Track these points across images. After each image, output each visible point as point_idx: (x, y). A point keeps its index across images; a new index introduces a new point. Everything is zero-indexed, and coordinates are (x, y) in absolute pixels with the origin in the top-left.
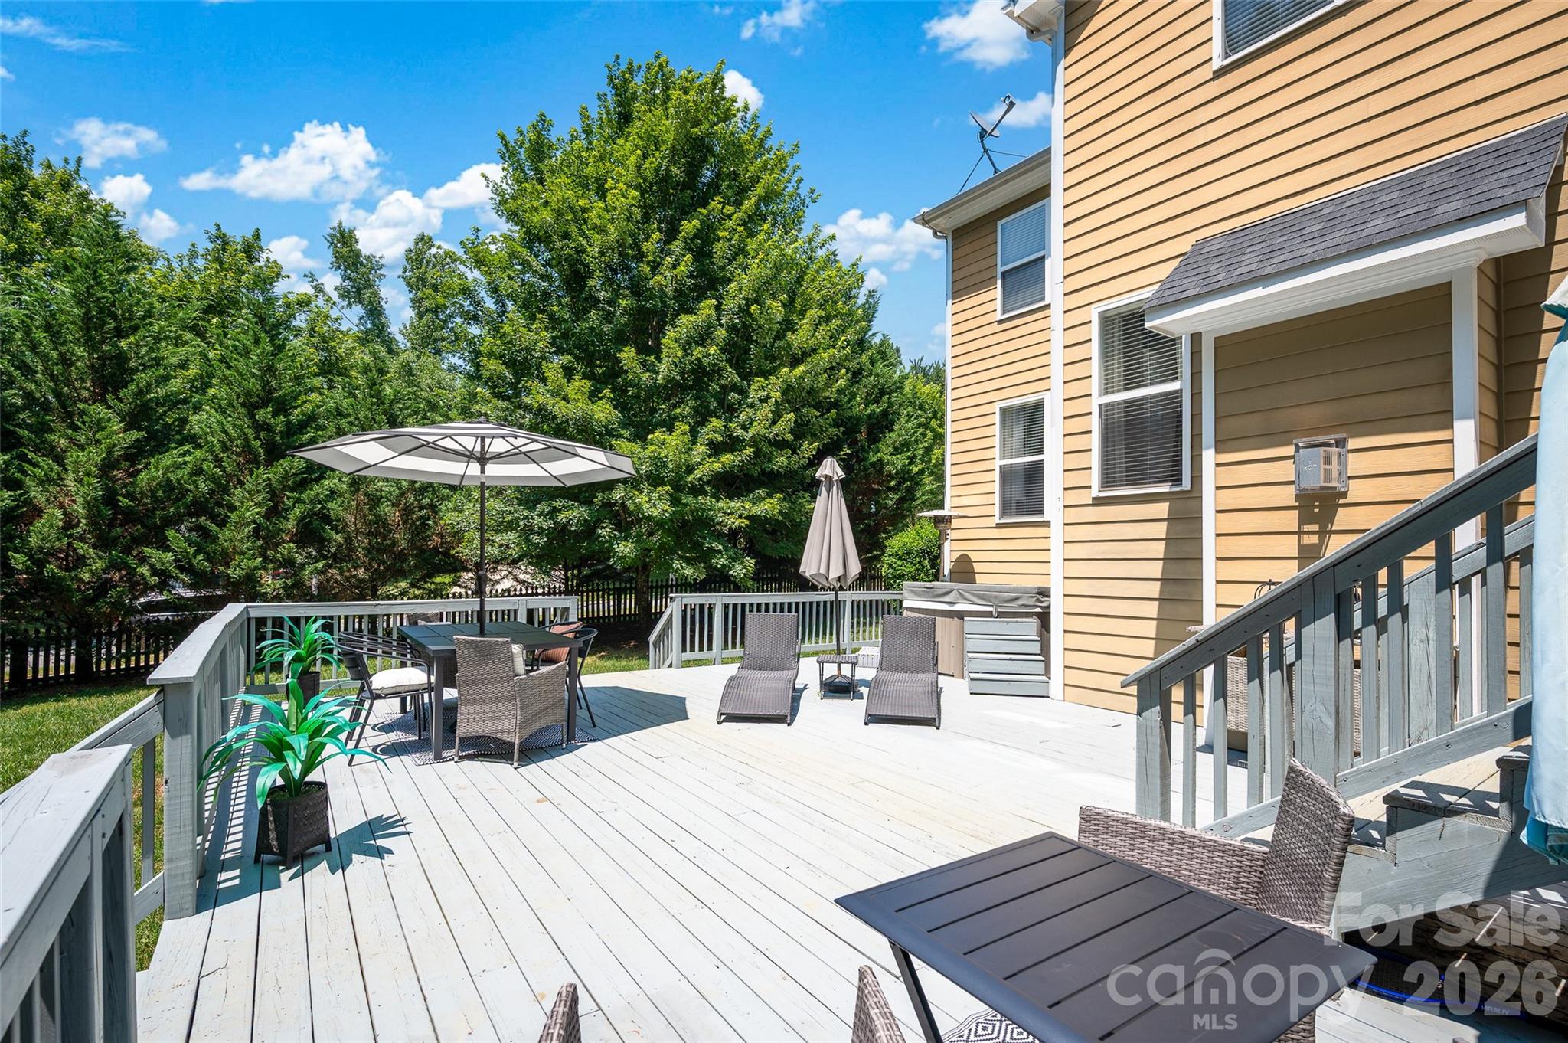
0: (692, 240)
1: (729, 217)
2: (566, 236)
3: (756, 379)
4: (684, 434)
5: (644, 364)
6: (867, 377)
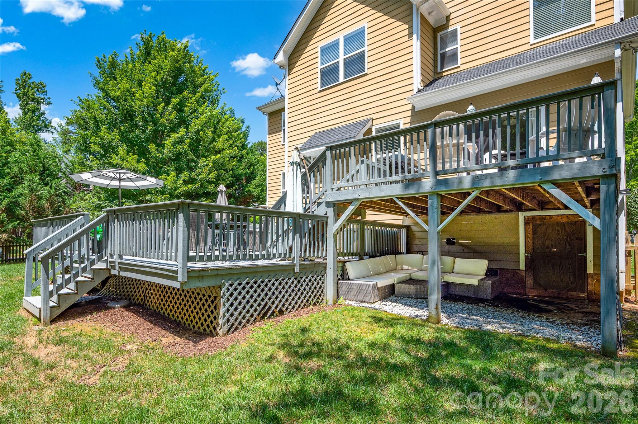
0: (176, 106)
1: (191, 98)
2: (126, 100)
3: (202, 158)
4: (174, 176)
5: (157, 150)
6: (245, 159)
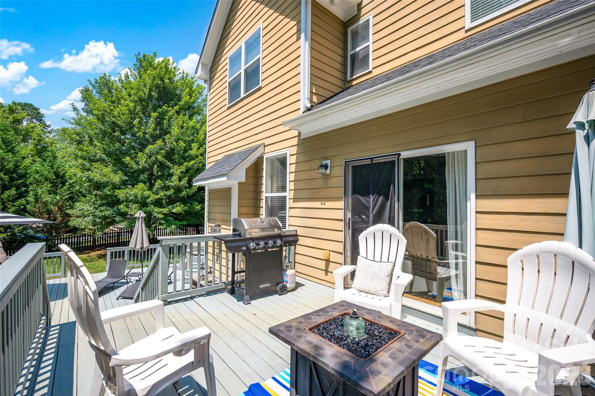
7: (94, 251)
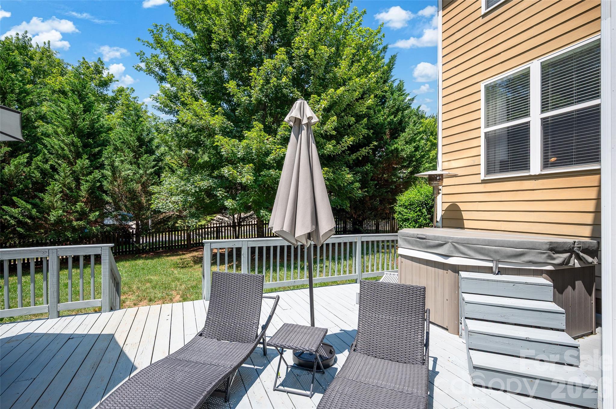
7: (190, 252)
